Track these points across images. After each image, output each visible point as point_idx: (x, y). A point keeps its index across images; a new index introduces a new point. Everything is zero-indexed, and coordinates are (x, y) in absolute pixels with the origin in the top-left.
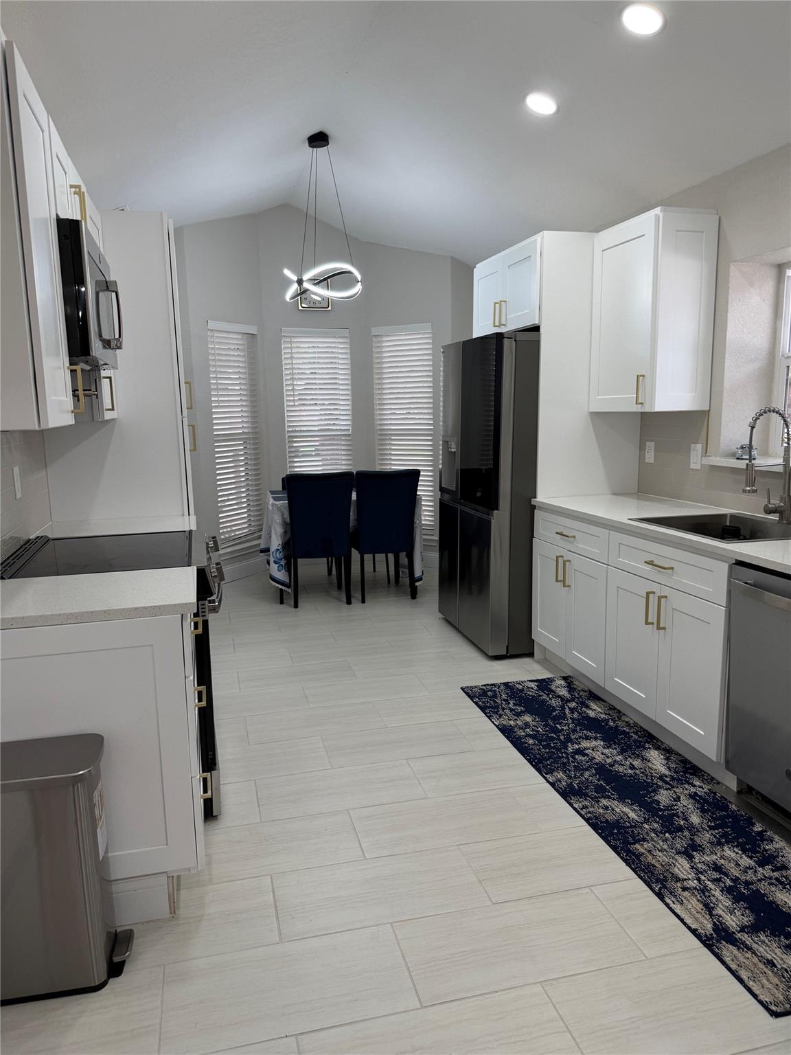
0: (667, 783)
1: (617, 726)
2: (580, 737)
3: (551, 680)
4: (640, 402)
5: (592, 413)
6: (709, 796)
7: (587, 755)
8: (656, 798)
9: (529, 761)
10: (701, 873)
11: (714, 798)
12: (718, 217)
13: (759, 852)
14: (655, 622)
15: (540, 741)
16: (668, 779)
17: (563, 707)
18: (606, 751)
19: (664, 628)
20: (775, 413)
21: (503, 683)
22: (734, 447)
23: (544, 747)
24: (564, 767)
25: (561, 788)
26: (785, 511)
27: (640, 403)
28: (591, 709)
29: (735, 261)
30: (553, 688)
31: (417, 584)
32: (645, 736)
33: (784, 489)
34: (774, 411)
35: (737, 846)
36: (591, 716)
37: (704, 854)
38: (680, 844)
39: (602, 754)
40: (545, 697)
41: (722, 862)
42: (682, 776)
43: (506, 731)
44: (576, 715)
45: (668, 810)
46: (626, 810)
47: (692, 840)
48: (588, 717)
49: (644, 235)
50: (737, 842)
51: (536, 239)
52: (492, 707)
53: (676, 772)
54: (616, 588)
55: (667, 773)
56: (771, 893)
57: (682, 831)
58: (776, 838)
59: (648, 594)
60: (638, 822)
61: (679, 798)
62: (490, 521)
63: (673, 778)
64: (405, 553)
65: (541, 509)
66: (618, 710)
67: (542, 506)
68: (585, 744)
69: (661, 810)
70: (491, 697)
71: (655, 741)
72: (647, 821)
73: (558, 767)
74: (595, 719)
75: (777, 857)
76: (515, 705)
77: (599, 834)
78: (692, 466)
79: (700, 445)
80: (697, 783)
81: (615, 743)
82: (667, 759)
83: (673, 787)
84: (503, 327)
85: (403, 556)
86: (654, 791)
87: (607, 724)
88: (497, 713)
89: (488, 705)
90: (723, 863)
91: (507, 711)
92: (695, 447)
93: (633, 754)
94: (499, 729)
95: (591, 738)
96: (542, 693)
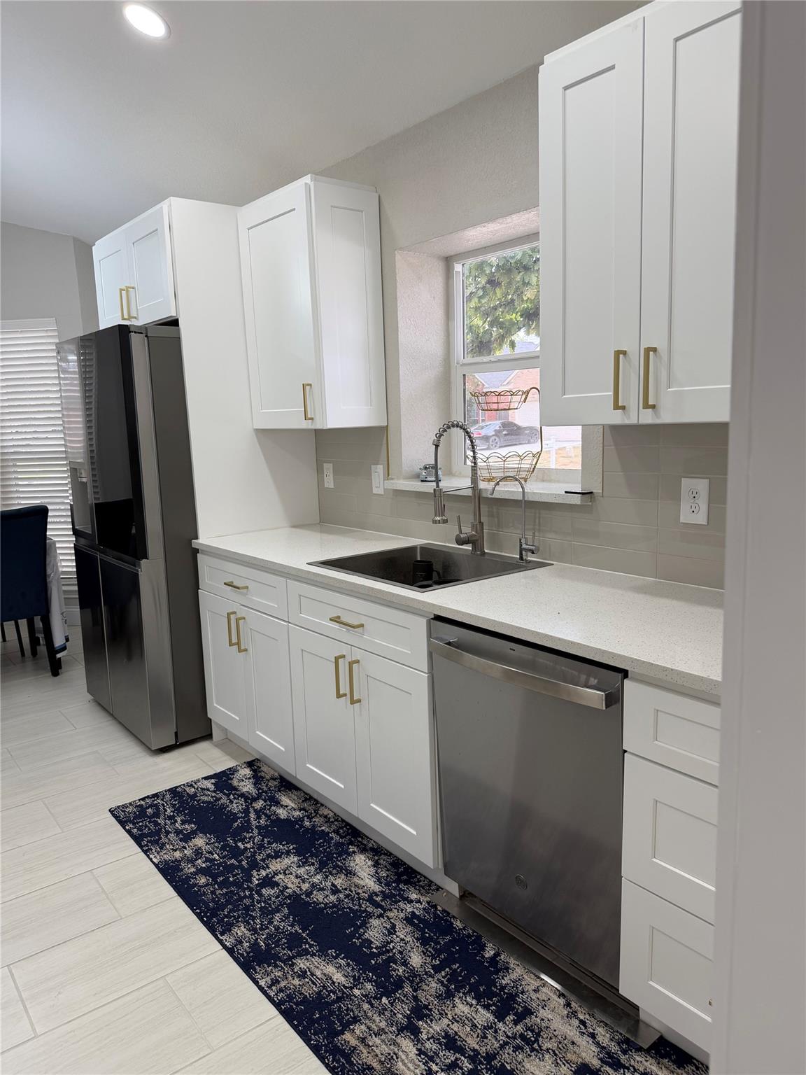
0: (377, 905)
1: (314, 826)
2: (269, 856)
3: (232, 771)
4: (309, 416)
5: (257, 429)
6: (429, 914)
7: (277, 884)
8: (367, 936)
9: (198, 915)
10: (431, 1059)
11: (436, 916)
12: (377, 195)
13: (495, 995)
14: (348, 692)
15: (214, 877)
16: (378, 899)
17: (246, 812)
18: (301, 871)
19: (359, 701)
20: (459, 428)
21: (168, 790)
22: (417, 467)
23: (221, 886)
24: (247, 917)
25: (242, 955)
26: (477, 540)
27: (310, 419)
28: (282, 806)
29: (401, 249)
30: (235, 783)
31: (59, 656)
32: (348, 834)
33: (475, 514)
34: (457, 426)
35: (469, 992)
36: (282, 817)
37: (431, 1021)
38: (402, 1010)
39: (297, 877)
40: (224, 800)
41: (455, 1027)
42: (395, 889)
43: (169, 871)
44: (262, 821)
45: (383, 953)
46: (330, 969)
47: (416, 998)
48: (278, 821)
49: (294, 209)
50: (469, 984)
51: (162, 207)
52: (150, 835)
53: (387, 884)
54: (300, 652)
55: (377, 888)
56: (519, 1067)
57: (402, 988)
58: (512, 962)
59: (337, 659)
60: (346, 988)
61: (394, 926)
62: (138, 574)
63: (385, 896)
64: (39, 617)
65: (204, 553)
66: (315, 800)
67: (204, 549)
68: (275, 866)
69: (373, 955)
70: (150, 817)
71: (360, 839)
72: (357, 982)
73: (239, 917)
74: (287, 821)
75: (517, 995)
76: (183, 822)
77: (295, 1028)
78: (375, 491)
79: (382, 466)
80: (414, 896)
81: (312, 856)
82: (376, 864)
83: (385, 910)
84: (134, 319)
85: (37, 619)
86: (364, 924)
87: (302, 826)
88: (156, 842)
89: (146, 831)
90: (456, 1029)
91: (172, 836)
92: (376, 468)
93: (334, 868)
94: (161, 871)
95: (282, 853)
96: (221, 795)
